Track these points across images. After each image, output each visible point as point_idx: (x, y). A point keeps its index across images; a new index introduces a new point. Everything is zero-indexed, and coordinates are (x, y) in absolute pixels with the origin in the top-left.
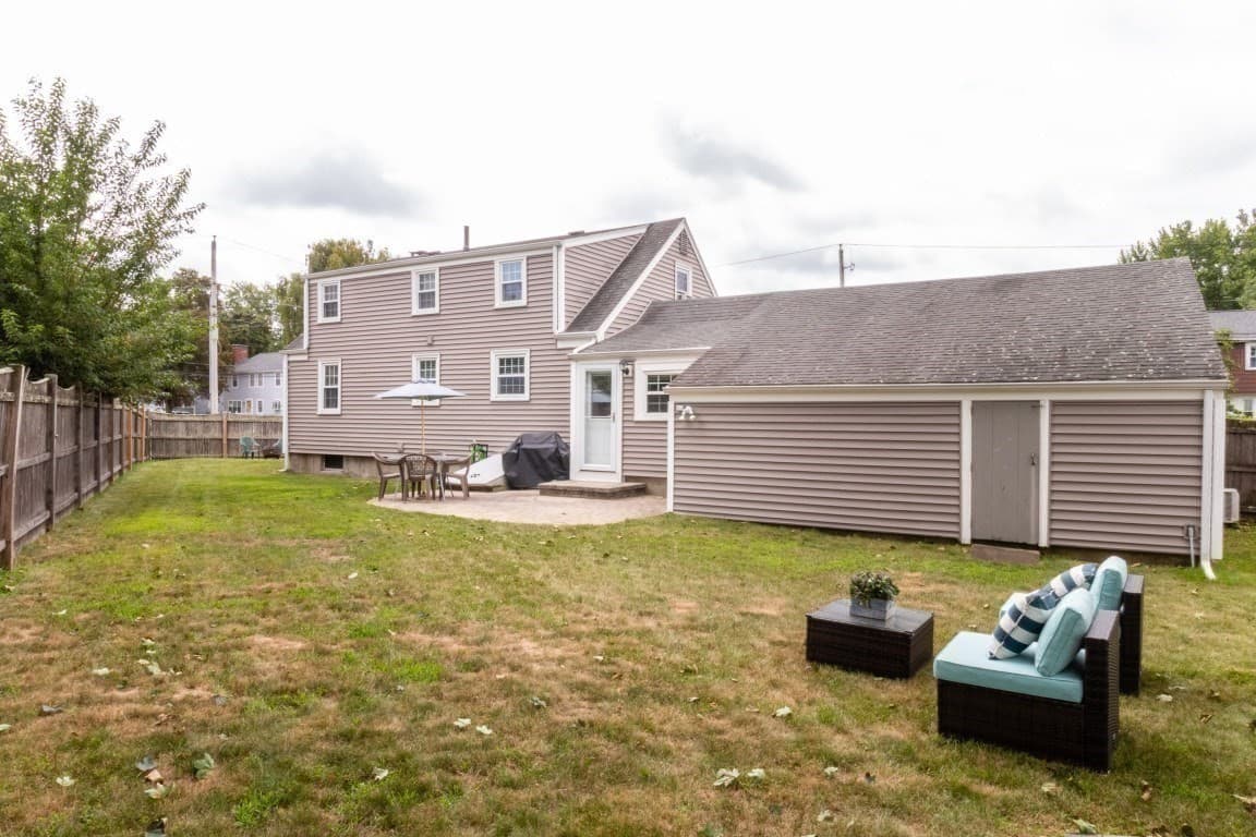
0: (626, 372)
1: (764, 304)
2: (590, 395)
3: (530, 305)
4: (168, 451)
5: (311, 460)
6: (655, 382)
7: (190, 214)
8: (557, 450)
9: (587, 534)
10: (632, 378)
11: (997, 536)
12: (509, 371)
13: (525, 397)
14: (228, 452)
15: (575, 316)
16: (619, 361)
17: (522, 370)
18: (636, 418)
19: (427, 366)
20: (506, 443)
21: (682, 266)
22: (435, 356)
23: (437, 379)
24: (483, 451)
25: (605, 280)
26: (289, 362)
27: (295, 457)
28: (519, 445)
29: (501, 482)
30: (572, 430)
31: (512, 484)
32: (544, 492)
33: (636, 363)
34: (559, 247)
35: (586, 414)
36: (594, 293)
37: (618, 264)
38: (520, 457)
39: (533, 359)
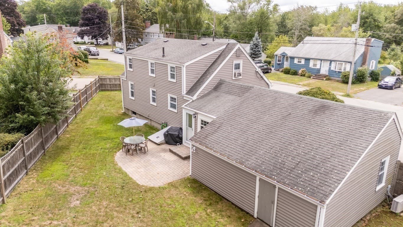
0: (195, 117)
3: (177, 82)
4: (105, 88)
5: (129, 111)
6: (203, 122)
8: (178, 135)
10: (197, 119)
11: (263, 220)
12: (173, 101)
13: (176, 111)
15: (190, 87)
16: (194, 113)
19: (154, 92)
21: (237, 61)
23: (156, 97)
27: (126, 109)
28: (168, 132)
29: (164, 142)
30: (183, 129)
31: (167, 143)
33: (198, 115)
34: (183, 66)
35: (187, 125)
38: (168, 135)
39: (178, 100)
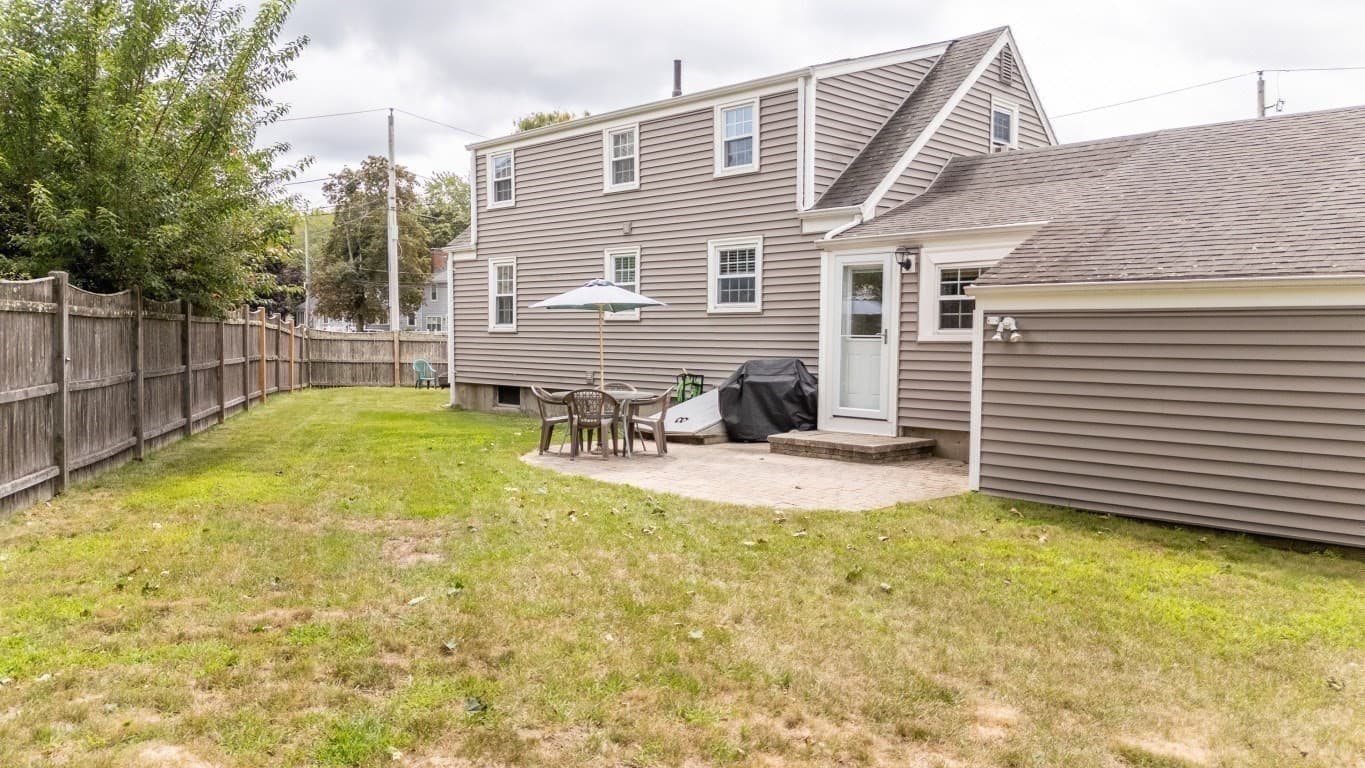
0: (907, 265)
1: (1144, 149)
2: (849, 303)
3: (764, 170)
4: (331, 378)
5: (481, 392)
6: (952, 280)
7: (289, 55)
8: (798, 385)
9: (830, 528)
10: (917, 274)
12: (733, 270)
13: (756, 306)
14: (401, 379)
15: (831, 184)
16: (894, 249)
17: (752, 268)
18: (921, 339)
19: (624, 264)
20: (723, 374)
21: (1001, 102)
22: (633, 250)
23: (637, 283)
24: (697, 384)
25: (879, 128)
26: (454, 263)
27: (463, 388)
28: (742, 376)
29: (718, 431)
30: (822, 354)
31: (734, 434)
32: (777, 448)
33: (923, 250)
34: (807, 78)
35: (843, 331)
36: (862, 148)
37: (901, 103)
38: (744, 394)
39: (768, 251)
